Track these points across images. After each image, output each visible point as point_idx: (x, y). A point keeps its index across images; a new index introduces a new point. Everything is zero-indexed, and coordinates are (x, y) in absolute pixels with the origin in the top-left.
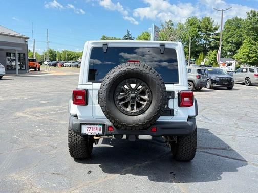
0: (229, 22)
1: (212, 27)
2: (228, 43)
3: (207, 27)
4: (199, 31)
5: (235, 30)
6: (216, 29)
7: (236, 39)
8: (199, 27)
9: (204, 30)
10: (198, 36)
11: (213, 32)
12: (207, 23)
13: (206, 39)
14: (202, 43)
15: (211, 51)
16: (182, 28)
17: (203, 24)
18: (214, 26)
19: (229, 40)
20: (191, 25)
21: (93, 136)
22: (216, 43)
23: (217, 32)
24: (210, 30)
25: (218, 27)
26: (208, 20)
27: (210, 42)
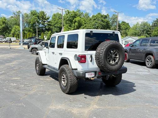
0: (54, 15)
1: (46, 17)
2: (55, 27)
3: (43, 17)
4: (38, 19)
5: (58, 20)
6: (48, 19)
7: (59, 25)
8: (38, 17)
9: (41, 19)
10: (38, 22)
11: (46, 20)
12: (43, 15)
13: (43, 24)
14: (41, 26)
15: (46, 31)
16: (27, 16)
17: (40, 15)
18: (47, 17)
19: (55, 26)
20: (33, 15)
21: (91, 78)
22: (49, 27)
23: (49, 20)
24: (45, 19)
25: (50, 18)
26: (43, 13)
27: (46, 26)
